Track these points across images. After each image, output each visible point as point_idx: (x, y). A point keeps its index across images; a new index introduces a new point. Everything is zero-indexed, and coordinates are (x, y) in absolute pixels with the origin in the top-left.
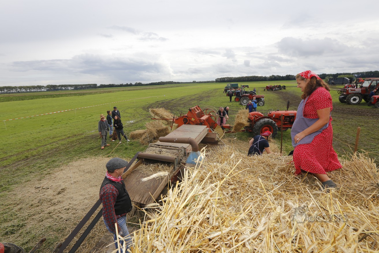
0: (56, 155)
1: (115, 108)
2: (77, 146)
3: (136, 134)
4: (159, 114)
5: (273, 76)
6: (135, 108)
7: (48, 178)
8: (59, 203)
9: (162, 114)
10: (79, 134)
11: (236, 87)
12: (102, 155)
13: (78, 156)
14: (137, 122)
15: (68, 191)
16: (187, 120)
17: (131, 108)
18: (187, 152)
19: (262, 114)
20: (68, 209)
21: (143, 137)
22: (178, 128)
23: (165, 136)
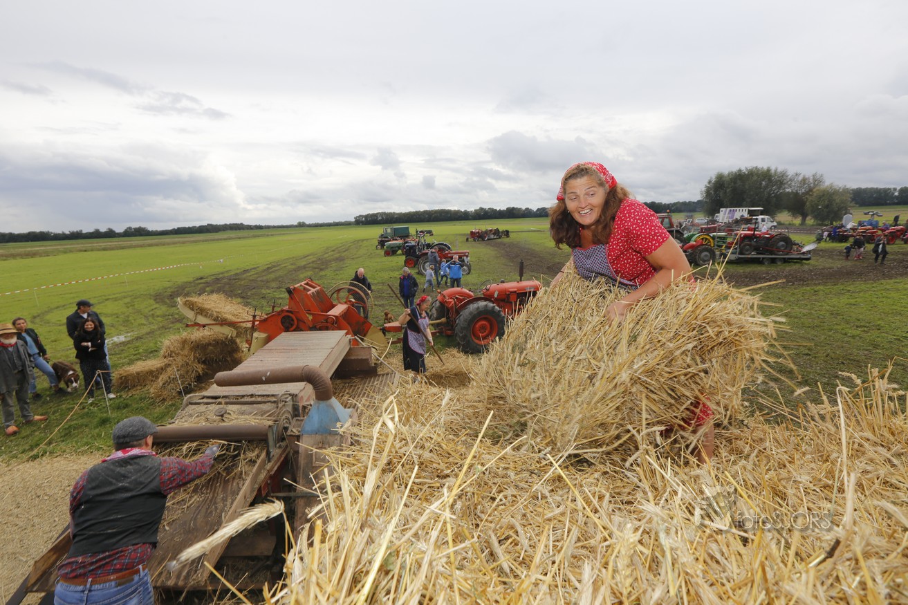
3: (138, 373)
4: (209, 310)
5: (481, 209)
6: (128, 300)
9: (217, 310)
11: (404, 235)
14: (138, 338)
16: (293, 320)
17: (116, 299)
19: (470, 292)
21: (160, 379)
22: (267, 343)
23: (231, 370)
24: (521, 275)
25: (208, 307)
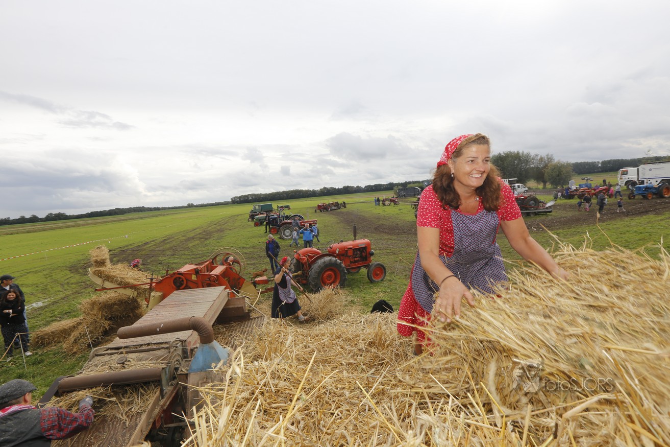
3: (53, 333)
4: (115, 276)
5: (325, 188)
6: (46, 272)
9: (121, 276)
11: (269, 210)
14: (54, 303)
16: (183, 280)
18: (189, 348)
19: (319, 251)
21: (72, 335)
22: (162, 300)
23: (133, 324)
24: (355, 236)
25: (114, 274)
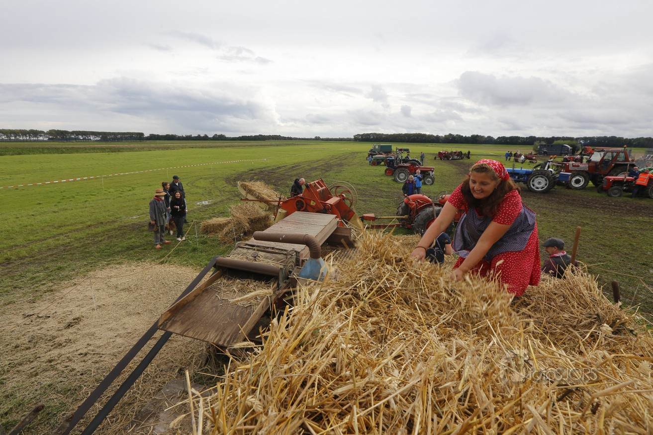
0: (64, 258)
1: (175, 178)
2: (104, 242)
3: (213, 225)
5: (450, 135)
6: (211, 180)
7: (48, 298)
8: (69, 344)
9: (259, 192)
10: (108, 222)
11: (388, 151)
12: (149, 259)
13: (107, 260)
14: (215, 204)
15: (86, 323)
17: (206, 179)
19: (429, 199)
20: (86, 354)
21: (224, 230)
22: (286, 217)
25: (254, 189)
